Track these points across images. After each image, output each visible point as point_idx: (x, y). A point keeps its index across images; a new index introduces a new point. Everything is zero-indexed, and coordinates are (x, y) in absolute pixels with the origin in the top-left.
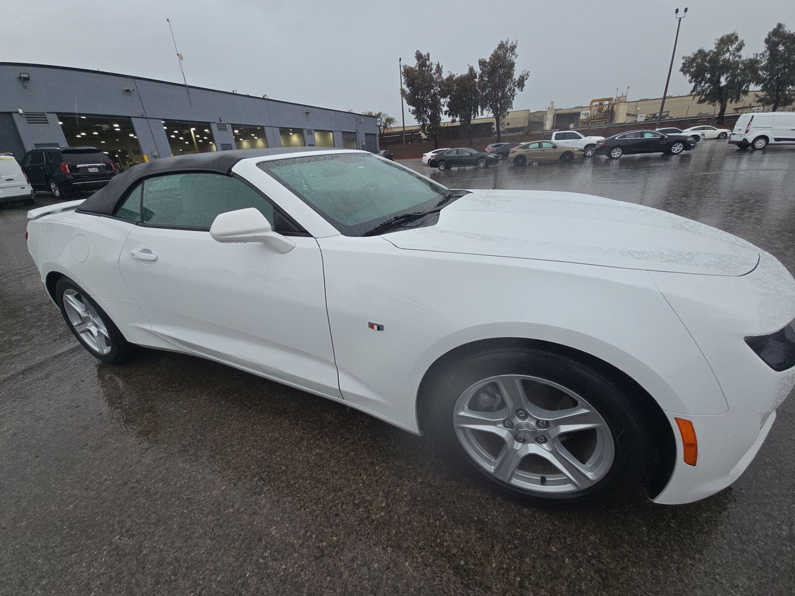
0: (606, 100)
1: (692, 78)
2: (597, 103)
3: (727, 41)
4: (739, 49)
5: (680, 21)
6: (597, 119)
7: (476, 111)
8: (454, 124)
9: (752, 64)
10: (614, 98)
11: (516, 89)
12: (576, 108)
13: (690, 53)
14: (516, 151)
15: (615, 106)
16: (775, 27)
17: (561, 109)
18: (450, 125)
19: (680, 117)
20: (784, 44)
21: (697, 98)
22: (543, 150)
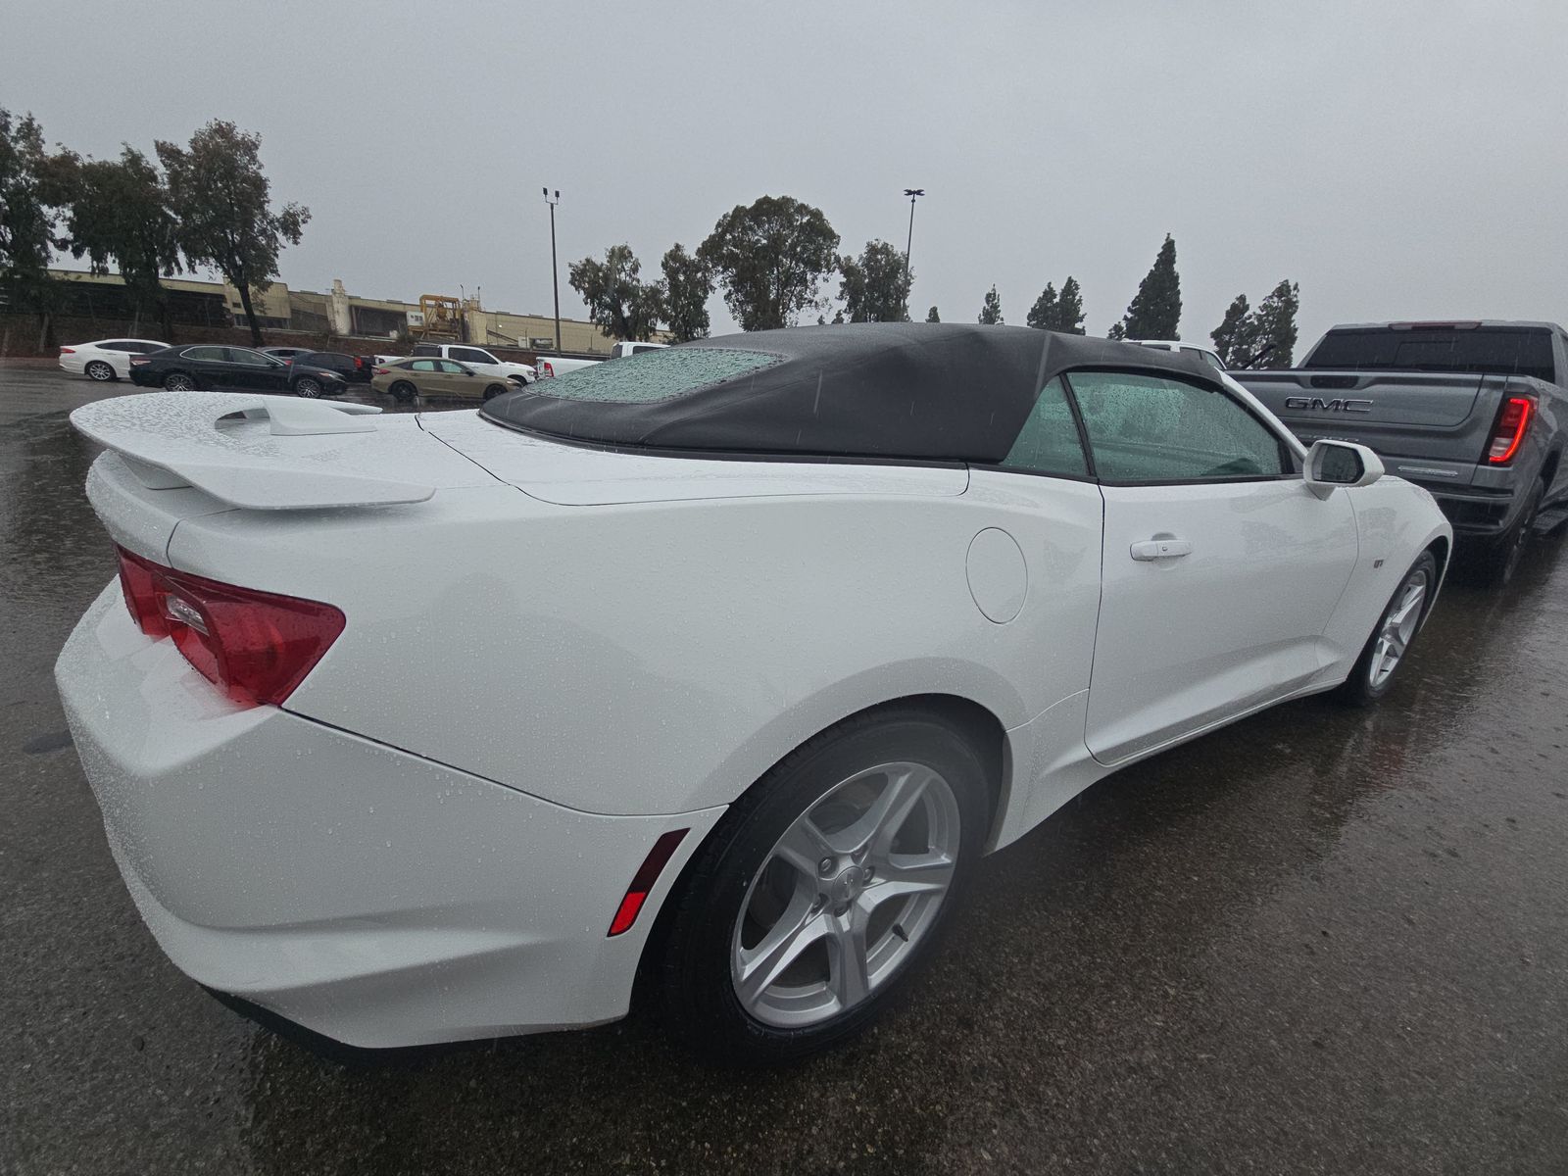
0: (449, 300)
1: (587, 298)
2: (433, 303)
3: (621, 255)
4: (635, 270)
5: (552, 208)
6: (440, 331)
7: (170, 260)
8: (102, 280)
9: (654, 292)
10: (461, 299)
11: (280, 235)
12: (389, 302)
13: (578, 260)
14: (389, 372)
15: (466, 315)
16: (673, 247)
17: (359, 298)
18: (86, 279)
19: (578, 350)
20: (684, 273)
21: (600, 328)
22: (415, 375)
